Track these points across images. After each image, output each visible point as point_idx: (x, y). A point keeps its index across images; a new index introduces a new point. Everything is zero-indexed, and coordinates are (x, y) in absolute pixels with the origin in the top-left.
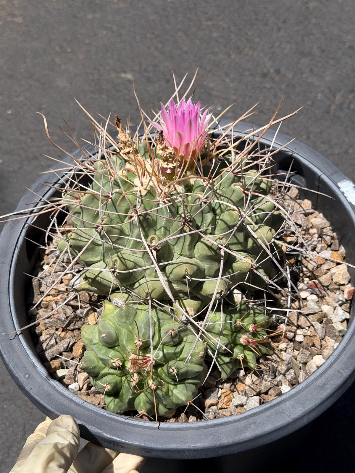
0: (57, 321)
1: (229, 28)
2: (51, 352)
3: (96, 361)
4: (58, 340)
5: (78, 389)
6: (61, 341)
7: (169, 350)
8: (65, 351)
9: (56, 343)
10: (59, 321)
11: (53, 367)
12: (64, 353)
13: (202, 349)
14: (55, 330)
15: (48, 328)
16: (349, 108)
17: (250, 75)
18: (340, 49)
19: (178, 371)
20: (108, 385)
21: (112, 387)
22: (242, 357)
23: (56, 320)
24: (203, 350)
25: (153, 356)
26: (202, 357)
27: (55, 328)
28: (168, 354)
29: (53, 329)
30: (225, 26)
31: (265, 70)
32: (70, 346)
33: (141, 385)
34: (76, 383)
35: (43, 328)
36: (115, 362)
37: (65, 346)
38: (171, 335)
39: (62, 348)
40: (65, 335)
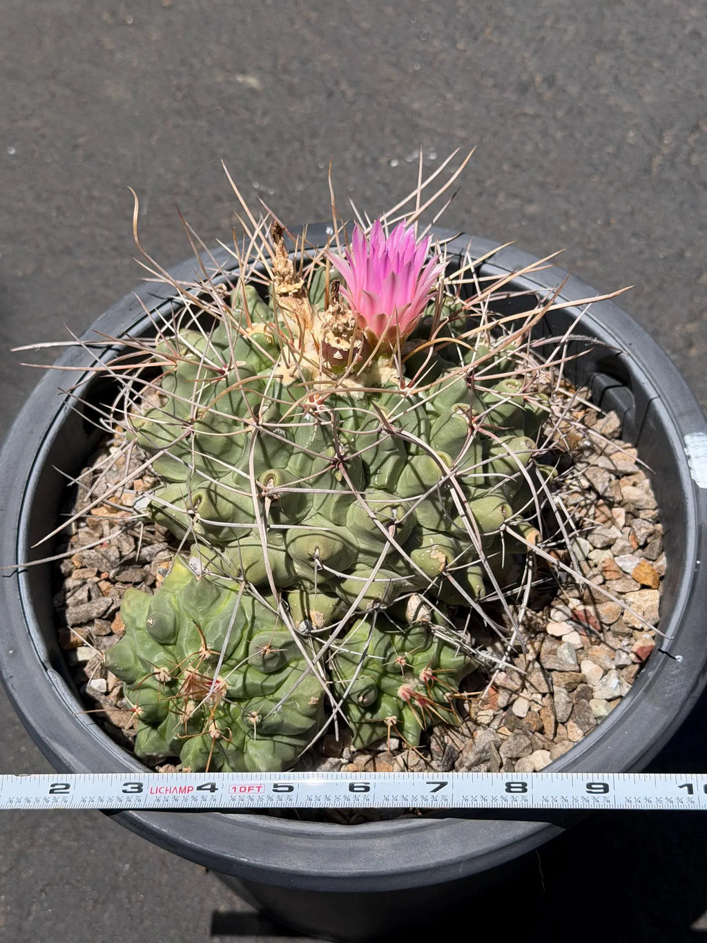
0: (102, 559)
2: (76, 613)
3: (133, 660)
4: (93, 595)
5: (104, 691)
6: (98, 596)
7: (255, 678)
8: (100, 618)
9: (90, 598)
10: (105, 561)
11: (73, 639)
12: (96, 621)
13: (317, 693)
14: (95, 574)
15: (85, 567)
17: (495, 86)
19: (262, 720)
20: (140, 708)
21: (146, 714)
22: (392, 721)
23: (101, 557)
24: (319, 695)
25: (226, 681)
26: (314, 706)
27: (96, 569)
28: (253, 685)
29: (93, 571)
31: (524, 77)
32: (110, 610)
33: (196, 723)
34: (104, 680)
35: (77, 564)
36: (159, 673)
37: (102, 609)
38: (264, 654)
39: (96, 611)
40: (108, 588)
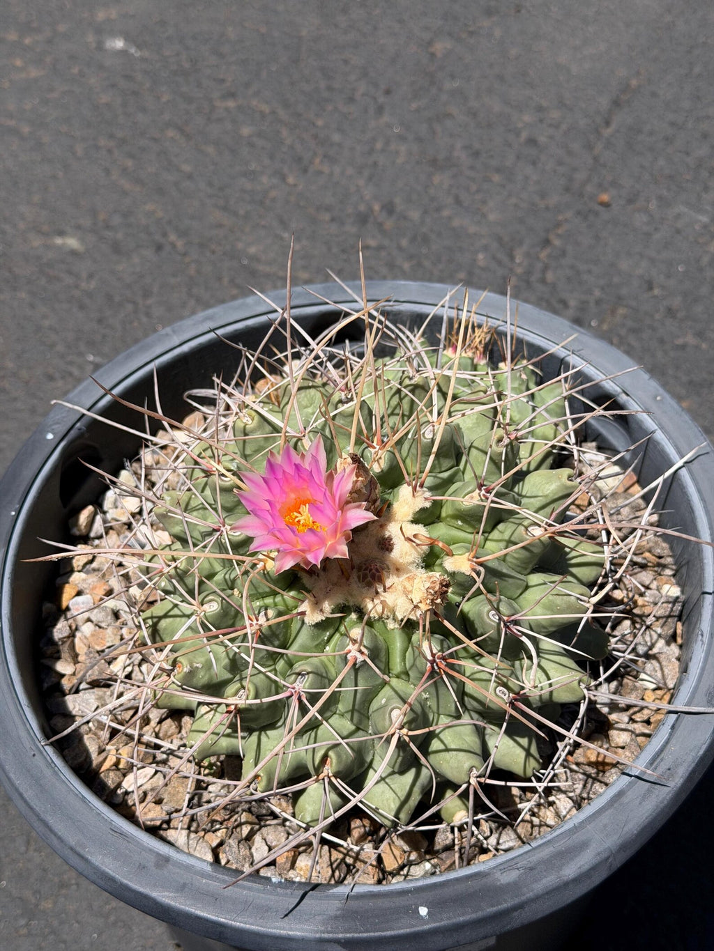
1: (273, 112)
16: (543, 281)
17: (333, 220)
18: (510, 146)
30: (266, 108)
31: (362, 208)
